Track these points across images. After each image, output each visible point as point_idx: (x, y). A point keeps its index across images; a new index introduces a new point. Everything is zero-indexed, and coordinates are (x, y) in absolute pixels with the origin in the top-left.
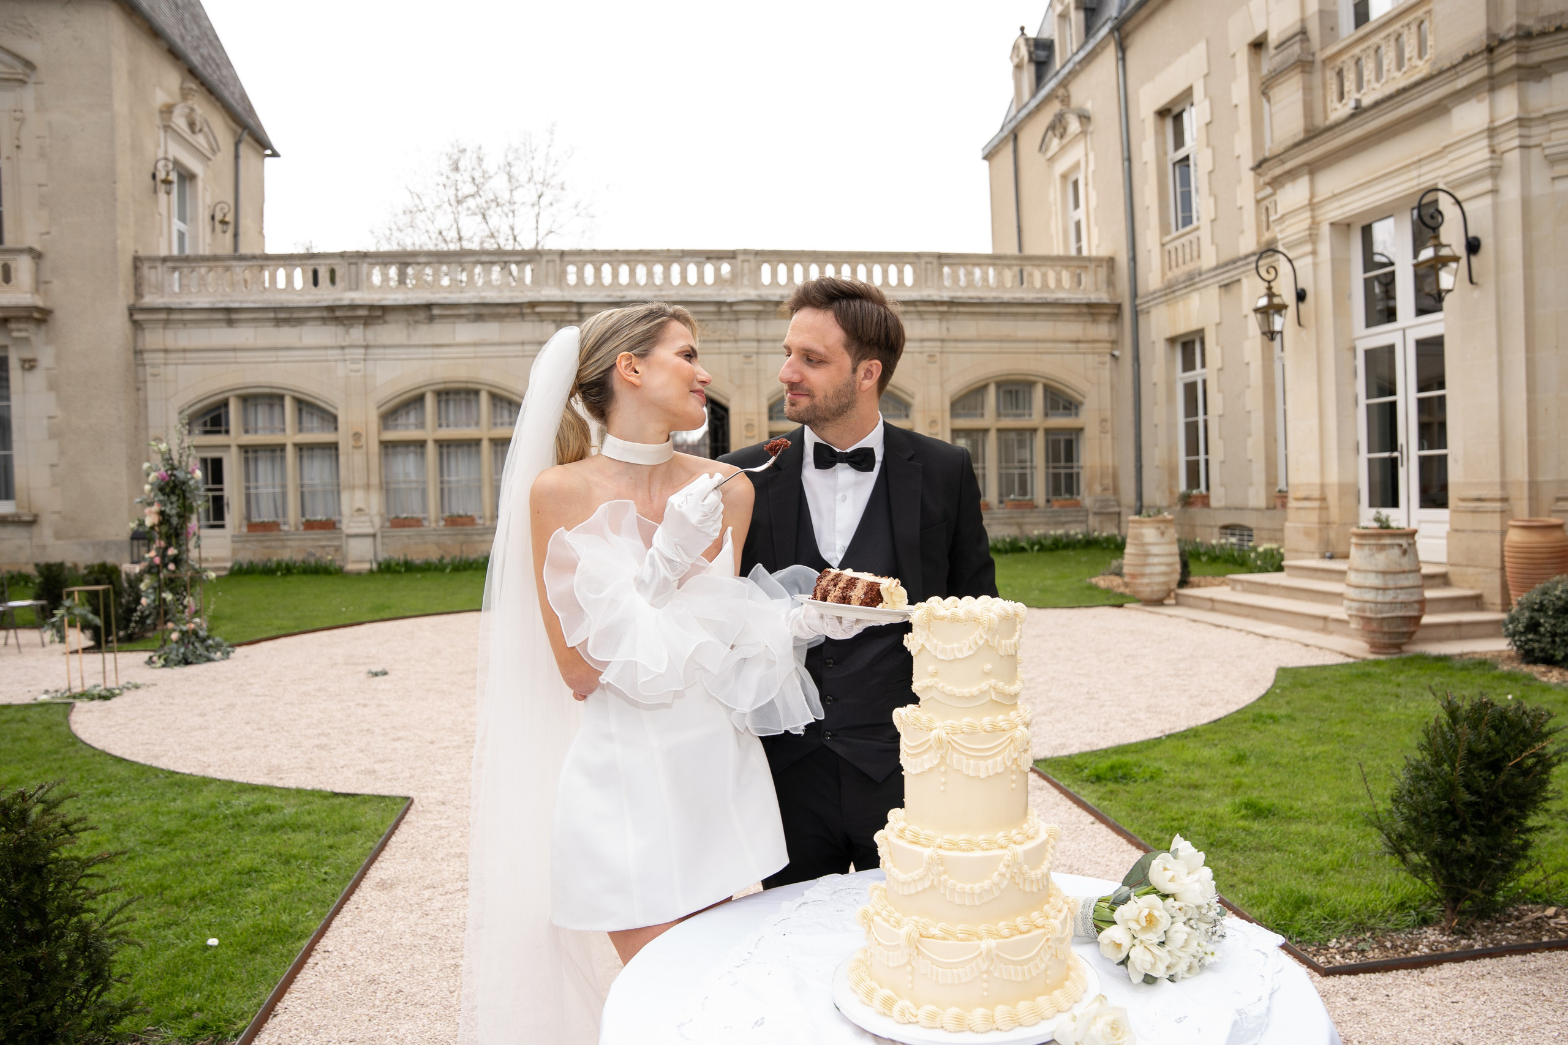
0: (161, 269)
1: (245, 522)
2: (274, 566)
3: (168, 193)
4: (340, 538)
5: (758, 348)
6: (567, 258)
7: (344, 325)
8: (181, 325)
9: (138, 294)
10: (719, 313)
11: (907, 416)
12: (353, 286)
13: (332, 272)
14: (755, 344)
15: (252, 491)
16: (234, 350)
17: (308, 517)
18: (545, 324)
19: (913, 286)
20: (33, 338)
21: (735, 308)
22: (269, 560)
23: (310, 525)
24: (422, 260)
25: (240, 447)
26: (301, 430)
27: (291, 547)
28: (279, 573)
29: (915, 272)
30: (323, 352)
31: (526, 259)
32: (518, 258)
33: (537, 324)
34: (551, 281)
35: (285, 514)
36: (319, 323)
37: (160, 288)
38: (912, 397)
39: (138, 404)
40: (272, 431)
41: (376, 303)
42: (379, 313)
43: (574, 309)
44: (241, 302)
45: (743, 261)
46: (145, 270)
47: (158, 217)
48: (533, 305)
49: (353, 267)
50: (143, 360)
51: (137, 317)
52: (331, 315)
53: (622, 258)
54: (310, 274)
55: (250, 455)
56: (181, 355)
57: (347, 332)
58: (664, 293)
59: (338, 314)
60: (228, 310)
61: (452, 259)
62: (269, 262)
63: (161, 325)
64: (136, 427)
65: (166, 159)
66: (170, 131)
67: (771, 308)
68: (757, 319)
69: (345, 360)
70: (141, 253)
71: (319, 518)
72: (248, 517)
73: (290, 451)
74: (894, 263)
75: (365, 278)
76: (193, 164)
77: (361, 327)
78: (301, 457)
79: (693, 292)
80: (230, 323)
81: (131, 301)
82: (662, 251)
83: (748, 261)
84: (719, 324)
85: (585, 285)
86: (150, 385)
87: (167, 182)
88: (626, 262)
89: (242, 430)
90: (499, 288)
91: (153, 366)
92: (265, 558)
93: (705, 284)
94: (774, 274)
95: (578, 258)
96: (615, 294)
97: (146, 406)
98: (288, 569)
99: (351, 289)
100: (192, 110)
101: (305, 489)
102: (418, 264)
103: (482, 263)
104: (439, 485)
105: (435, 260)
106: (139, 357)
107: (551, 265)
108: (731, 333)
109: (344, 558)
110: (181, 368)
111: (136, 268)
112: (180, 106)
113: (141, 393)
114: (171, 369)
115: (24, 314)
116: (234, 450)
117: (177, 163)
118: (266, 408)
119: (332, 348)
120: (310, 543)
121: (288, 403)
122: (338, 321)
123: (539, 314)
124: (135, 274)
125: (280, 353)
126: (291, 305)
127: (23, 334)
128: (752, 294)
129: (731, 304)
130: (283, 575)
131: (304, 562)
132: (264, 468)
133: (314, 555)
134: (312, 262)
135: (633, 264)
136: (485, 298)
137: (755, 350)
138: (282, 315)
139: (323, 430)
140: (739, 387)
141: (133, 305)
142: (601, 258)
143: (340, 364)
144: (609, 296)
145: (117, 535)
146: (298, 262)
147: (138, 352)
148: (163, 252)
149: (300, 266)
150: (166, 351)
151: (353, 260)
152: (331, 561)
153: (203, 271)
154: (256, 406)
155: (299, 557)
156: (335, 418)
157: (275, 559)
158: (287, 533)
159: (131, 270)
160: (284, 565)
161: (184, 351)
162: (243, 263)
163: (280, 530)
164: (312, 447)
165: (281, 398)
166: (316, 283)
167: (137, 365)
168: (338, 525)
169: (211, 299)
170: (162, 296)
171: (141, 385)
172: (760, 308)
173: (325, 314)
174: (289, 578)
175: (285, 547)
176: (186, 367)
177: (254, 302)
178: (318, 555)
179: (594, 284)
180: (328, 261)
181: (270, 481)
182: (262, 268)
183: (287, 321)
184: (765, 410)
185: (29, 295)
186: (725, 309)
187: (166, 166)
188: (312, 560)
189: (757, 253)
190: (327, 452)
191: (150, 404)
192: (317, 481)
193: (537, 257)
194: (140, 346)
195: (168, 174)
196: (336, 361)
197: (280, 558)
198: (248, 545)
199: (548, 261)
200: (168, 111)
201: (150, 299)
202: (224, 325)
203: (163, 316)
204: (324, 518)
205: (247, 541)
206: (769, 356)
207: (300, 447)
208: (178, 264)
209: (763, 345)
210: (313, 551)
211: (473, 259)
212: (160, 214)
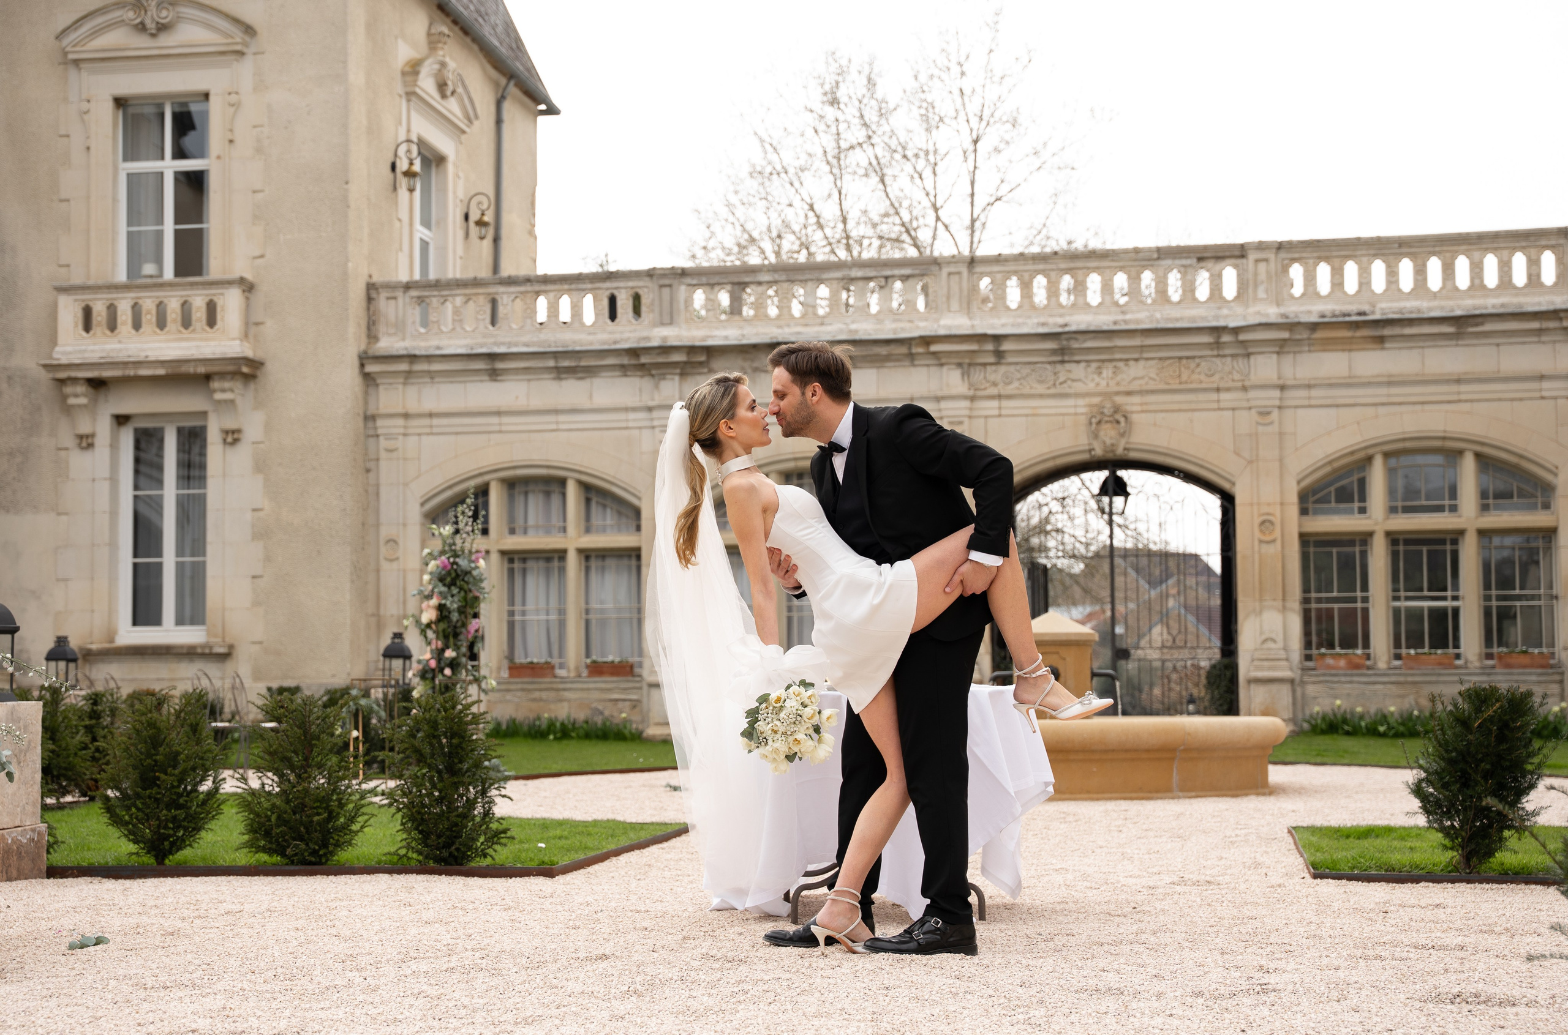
0: (403, 299)
1: (506, 664)
2: (544, 726)
3: (411, 190)
4: (640, 688)
5: (1281, 399)
6: (979, 269)
7: (653, 376)
8: (428, 380)
9: (372, 336)
10: (1218, 345)
11: (1546, 506)
12: (667, 319)
13: (637, 299)
14: (1277, 393)
15: (517, 618)
16: (499, 413)
17: (594, 658)
18: (945, 368)
19: (1556, 284)
20: (239, 401)
21: (1242, 337)
22: (539, 718)
23: (597, 669)
24: (765, 277)
25: (503, 553)
26: (588, 530)
27: (569, 701)
28: (551, 737)
29: (1559, 262)
30: (622, 416)
31: (917, 272)
32: (906, 271)
33: (933, 369)
34: (955, 305)
35: (561, 654)
36: (617, 373)
37: (399, 327)
38: (1556, 475)
39: (367, 491)
40: (548, 531)
41: (698, 343)
42: (703, 358)
43: (990, 347)
44: (510, 344)
45: (1257, 261)
46: (382, 303)
47: (397, 224)
48: (926, 341)
49: (666, 291)
50: (376, 428)
51: (370, 368)
52: (633, 362)
53: (1063, 266)
54: (605, 303)
55: (517, 565)
56: (426, 421)
57: (657, 387)
58: (1128, 317)
59: (644, 360)
60: (492, 357)
61: (808, 276)
62: (550, 287)
63: (401, 380)
64: (363, 524)
65: (409, 141)
66: (414, 98)
67: (1305, 335)
68: (1278, 353)
69: (653, 427)
70: (375, 279)
71: (610, 658)
72: (510, 657)
73: (572, 559)
74: (1522, 249)
75: (682, 306)
76: (442, 142)
77: (677, 378)
78: (588, 569)
79: (1175, 313)
80: (494, 375)
81: (363, 347)
82: (1126, 251)
83: (1266, 260)
84: (1218, 361)
85: (1008, 308)
86: (383, 464)
87: (409, 174)
88: (1067, 271)
89: (506, 531)
90: (878, 318)
91: (389, 437)
92: (532, 716)
93: (1195, 300)
94: (1310, 279)
95: (996, 268)
96: (1051, 320)
97: (378, 494)
98: (564, 732)
99: (662, 324)
100: (443, 65)
101: (591, 616)
102: (760, 283)
103: (853, 280)
104: (785, 613)
105: (784, 277)
106: (370, 424)
107: (955, 279)
108: (1237, 376)
109: (645, 719)
110: (424, 438)
111: (370, 300)
112: (427, 63)
113: (372, 475)
114: (412, 440)
115: (231, 368)
116: (495, 557)
117: (422, 143)
118: (541, 497)
119: (634, 409)
120: (596, 695)
121: (572, 489)
122: (644, 370)
123: (934, 353)
124: (368, 309)
125: (562, 418)
126: (578, 348)
127: (227, 396)
128: (1272, 313)
129: (1236, 331)
130: (555, 739)
131: (587, 722)
132: (535, 584)
133: (601, 713)
134: (608, 285)
135: (1080, 272)
136: (856, 331)
137: (1277, 403)
138: (566, 363)
139: (619, 530)
140: (1250, 462)
141: (365, 352)
142: (1031, 267)
143: (646, 433)
144: (1043, 324)
145: (333, 676)
146: (589, 286)
147: (370, 418)
148: (404, 277)
149: (591, 290)
150: (406, 416)
151: (667, 282)
152: (625, 720)
153: (459, 301)
154: (526, 493)
155: (580, 716)
156: (637, 512)
157: (546, 715)
158: (564, 680)
159: (364, 304)
160: (558, 725)
161: (431, 415)
162: (512, 289)
163: (555, 677)
164: (603, 554)
165: (562, 482)
166: (613, 316)
167: (369, 436)
168: (637, 670)
169: (468, 341)
170: (403, 339)
171: (371, 465)
172: (1285, 335)
173: (625, 361)
174: (565, 742)
175: (561, 700)
176: (431, 438)
177: (527, 345)
178: (607, 713)
179: (1020, 307)
180: (631, 284)
181: (542, 605)
182: (538, 293)
183: (572, 371)
184: (1293, 498)
185: (238, 342)
186: (1226, 338)
187: (409, 151)
188: (599, 720)
189: (1280, 247)
190: (625, 561)
191: (384, 491)
192: (610, 605)
193: (935, 268)
194: (371, 410)
195: (411, 164)
196: (640, 428)
197: (553, 716)
198: (509, 697)
199: (950, 274)
200: (413, 69)
201: (387, 344)
202: (487, 378)
203: (403, 366)
204: (617, 660)
205: (508, 690)
206: (1300, 411)
207: (586, 555)
208: (426, 293)
209: (1289, 394)
210: (600, 707)
211: (838, 274)
212: (400, 220)
